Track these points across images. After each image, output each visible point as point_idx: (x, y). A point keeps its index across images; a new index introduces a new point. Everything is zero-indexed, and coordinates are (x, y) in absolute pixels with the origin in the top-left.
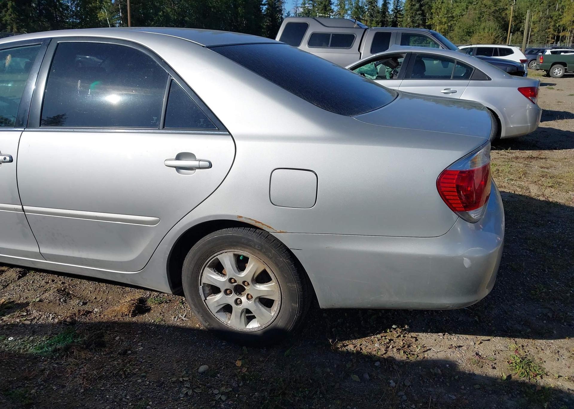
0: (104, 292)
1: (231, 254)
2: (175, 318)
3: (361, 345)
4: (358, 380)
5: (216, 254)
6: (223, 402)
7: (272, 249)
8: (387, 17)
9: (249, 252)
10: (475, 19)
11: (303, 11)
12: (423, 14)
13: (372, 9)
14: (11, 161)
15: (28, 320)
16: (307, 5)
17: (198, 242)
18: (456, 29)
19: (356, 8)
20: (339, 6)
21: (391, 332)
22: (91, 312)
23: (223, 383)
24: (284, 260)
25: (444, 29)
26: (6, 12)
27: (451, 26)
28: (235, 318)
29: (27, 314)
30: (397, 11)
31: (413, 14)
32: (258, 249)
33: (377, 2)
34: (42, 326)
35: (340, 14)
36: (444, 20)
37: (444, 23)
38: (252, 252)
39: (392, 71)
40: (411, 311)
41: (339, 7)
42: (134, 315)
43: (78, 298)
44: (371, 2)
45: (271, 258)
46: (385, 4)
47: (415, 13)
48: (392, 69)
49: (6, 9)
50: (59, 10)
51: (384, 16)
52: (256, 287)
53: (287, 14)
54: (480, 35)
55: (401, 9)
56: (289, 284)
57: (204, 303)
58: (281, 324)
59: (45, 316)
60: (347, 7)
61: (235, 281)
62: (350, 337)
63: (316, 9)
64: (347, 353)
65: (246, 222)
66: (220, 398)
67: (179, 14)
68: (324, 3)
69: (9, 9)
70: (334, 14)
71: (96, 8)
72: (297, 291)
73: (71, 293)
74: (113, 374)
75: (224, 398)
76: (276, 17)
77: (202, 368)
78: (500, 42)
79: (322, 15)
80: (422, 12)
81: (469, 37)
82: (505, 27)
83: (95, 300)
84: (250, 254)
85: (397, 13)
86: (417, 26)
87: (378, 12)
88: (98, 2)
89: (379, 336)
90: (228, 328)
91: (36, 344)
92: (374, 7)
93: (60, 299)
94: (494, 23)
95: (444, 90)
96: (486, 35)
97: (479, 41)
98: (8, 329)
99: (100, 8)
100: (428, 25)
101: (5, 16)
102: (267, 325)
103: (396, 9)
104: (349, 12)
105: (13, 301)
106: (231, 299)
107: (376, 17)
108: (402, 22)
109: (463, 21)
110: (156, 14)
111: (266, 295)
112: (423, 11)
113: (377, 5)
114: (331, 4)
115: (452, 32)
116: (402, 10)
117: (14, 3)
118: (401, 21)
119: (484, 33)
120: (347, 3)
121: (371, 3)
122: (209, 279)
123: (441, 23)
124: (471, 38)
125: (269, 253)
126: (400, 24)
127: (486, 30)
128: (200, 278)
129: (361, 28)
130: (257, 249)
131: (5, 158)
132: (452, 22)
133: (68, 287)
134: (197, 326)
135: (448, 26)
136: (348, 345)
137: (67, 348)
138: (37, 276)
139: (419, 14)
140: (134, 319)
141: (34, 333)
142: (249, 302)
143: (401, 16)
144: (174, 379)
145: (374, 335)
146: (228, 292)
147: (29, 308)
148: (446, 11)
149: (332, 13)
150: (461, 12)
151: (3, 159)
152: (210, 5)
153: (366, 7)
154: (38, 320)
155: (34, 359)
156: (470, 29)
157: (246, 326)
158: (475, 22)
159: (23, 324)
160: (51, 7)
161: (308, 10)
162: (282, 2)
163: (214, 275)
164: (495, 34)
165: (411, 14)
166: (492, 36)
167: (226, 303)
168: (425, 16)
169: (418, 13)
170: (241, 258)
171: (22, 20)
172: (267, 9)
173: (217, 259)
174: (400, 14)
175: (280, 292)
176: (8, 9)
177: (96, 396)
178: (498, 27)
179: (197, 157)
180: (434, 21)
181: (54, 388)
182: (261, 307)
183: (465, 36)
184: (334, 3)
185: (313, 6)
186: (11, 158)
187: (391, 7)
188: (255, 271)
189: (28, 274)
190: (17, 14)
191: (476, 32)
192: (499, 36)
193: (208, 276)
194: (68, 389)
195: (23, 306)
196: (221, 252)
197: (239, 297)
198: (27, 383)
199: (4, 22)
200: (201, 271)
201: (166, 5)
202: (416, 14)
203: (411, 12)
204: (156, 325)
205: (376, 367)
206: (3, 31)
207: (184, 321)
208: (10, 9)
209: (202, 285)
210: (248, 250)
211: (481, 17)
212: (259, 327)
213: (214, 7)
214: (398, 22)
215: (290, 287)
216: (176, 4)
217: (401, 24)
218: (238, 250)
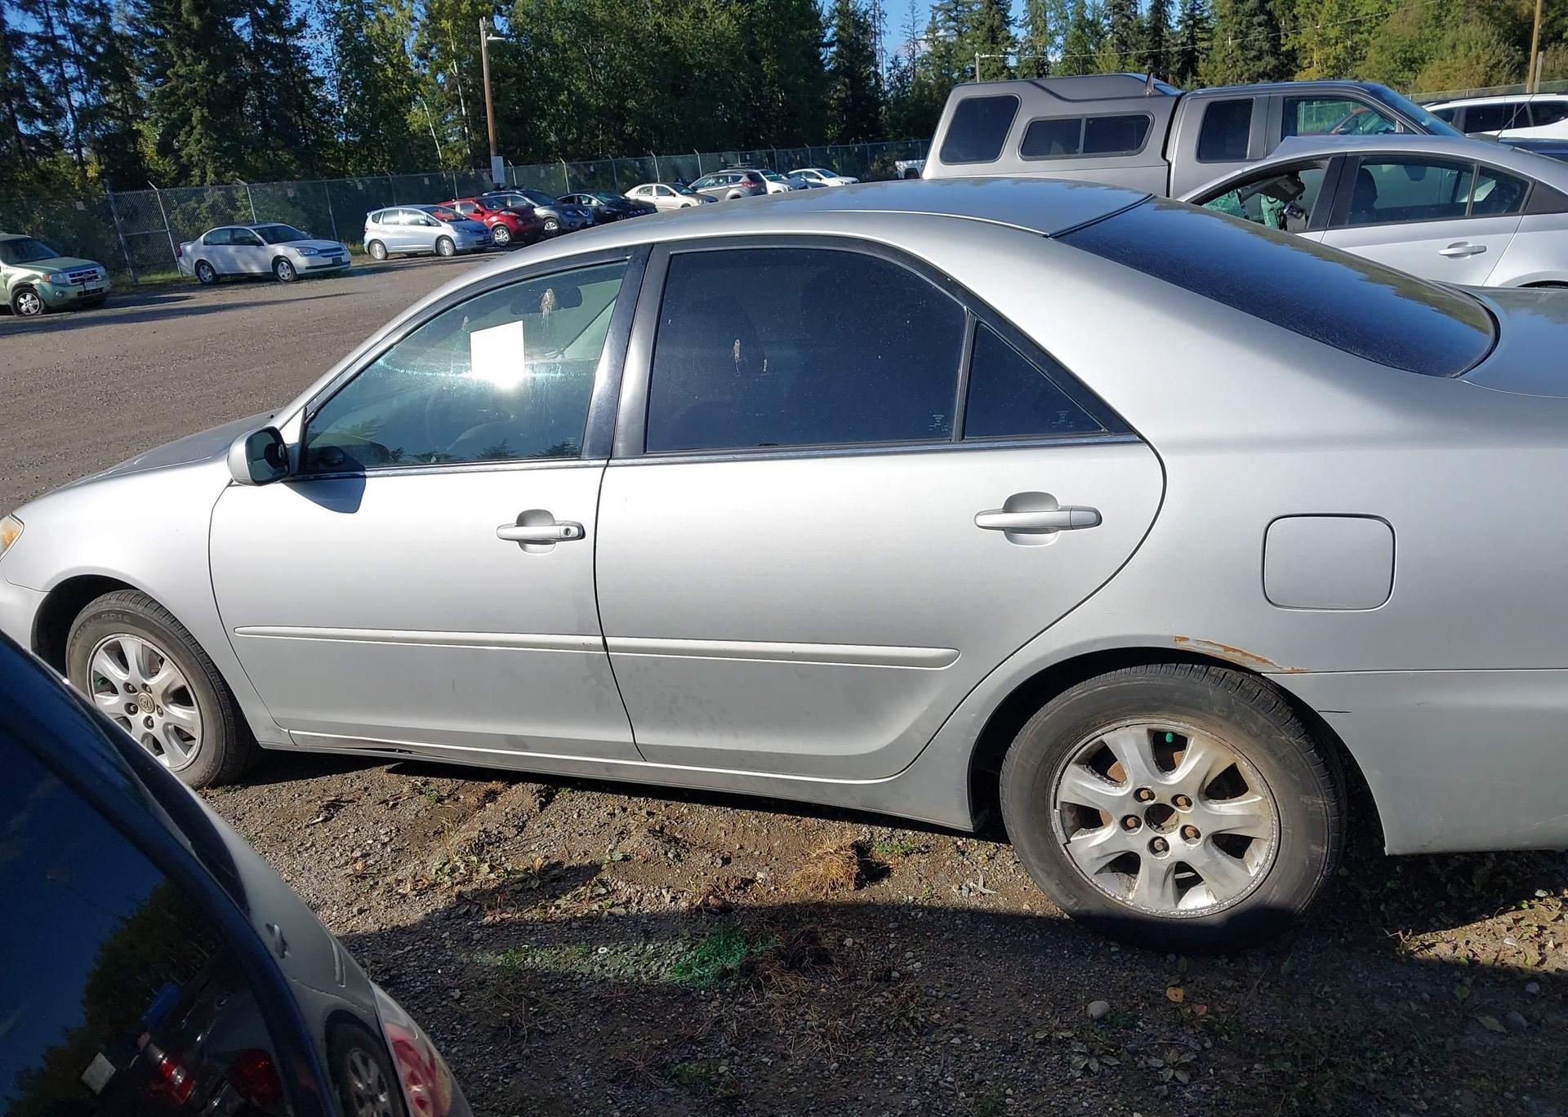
0: (758, 832)
1: (1142, 732)
2: (960, 888)
3: (1468, 943)
4: (1501, 1029)
5: (1099, 732)
6: (1185, 1086)
7: (1259, 713)
8: (1167, 41)
9: (1191, 724)
10: (1426, 22)
11: (930, 50)
12: (1272, 24)
13: (1124, 25)
14: (582, 535)
15: (618, 905)
16: (941, 33)
17: (1050, 703)
18: (1372, 53)
19: (1079, 26)
20: (1031, 26)
21: (1531, 907)
22: (752, 881)
23: (1161, 1041)
24: (1291, 739)
25: (1335, 58)
26: (189, 134)
27: (1354, 48)
28: (1149, 886)
29: (608, 892)
30: (1194, 21)
31: (1240, 24)
32: (1221, 714)
33: (1135, 4)
34: (653, 917)
35: (1034, 48)
36: (1332, 33)
37: (1334, 41)
38: (1200, 722)
39: (1284, 208)
40: (1562, 854)
41: (1030, 28)
42: (860, 886)
43: (701, 847)
44: (1120, 4)
45: (1256, 736)
46: (1159, 8)
47: (1248, 21)
48: (1286, 202)
49: (187, 128)
50: (310, 116)
51: (1157, 38)
52: (1209, 808)
53: (892, 62)
54: (1443, 64)
55: (1206, 14)
56: (1306, 799)
57: (1065, 852)
58: (1276, 896)
59: (653, 895)
60: (1051, 27)
61: (1152, 796)
62: (1429, 923)
63: (968, 41)
64: (1441, 966)
65: (1197, 650)
66: (1174, 1077)
67: (609, 94)
68: (988, 23)
69: (195, 128)
70: (1017, 49)
71: (401, 101)
72: (1324, 814)
73: (679, 836)
74: (888, 1026)
75: (1183, 1077)
76: (862, 73)
77: (1097, 1008)
78: (1503, 81)
79: (987, 56)
80: (1266, 17)
81: (1411, 75)
82: (1518, 34)
83: (742, 854)
84: (1195, 729)
85: (1193, 27)
86: (1255, 56)
87: (1142, 31)
88: (405, 86)
89: (1508, 918)
90: (1128, 909)
91: (668, 961)
92: (1129, 19)
93: (666, 853)
94: (1481, 28)
95: (1449, 247)
96: (1462, 63)
97: (1443, 81)
98: (583, 928)
99: (410, 99)
100: (1288, 51)
101: (186, 144)
102: (1238, 899)
103: (1192, 17)
104: (1059, 40)
105: (559, 863)
106: (1138, 840)
107: (1134, 45)
108: (1211, 49)
109: (1389, 30)
110: (552, 99)
111: (1238, 825)
112: (1270, 14)
113: (1136, 12)
114: (1008, 24)
115: (1358, 63)
116: (1208, 18)
117: (205, 111)
118: (1207, 49)
119: (1456, 58)
120: (1052, 14)
121: (1118, 8)
122: (1079, 791)
123: (1324, 42)
124: (1419, 76)
125: (1252, 725)
126: (1204, 56)
127: (1461, 49)
128: (1053, 791)
129: (1165, 94)
130: (1220, 716)
131: (567, 531)
132: (1356, 38)
133: (667, 823)
134: (1026, 907)
135: (1345, 47)
136: (1433, 945)
137: (748, 969)
138: (582, 799)
139: (1260, 25)
140: (863, 895)
141: (648, 936)
142: (1188, 845)
143: (1205, 36)
144: (1041, 1036)
145: (1491, 917)
146: (1130, 822)
147: (606, 876)
148: (1336, 7)
149: (1013, 45)
150: (1380, 7)
151: (562, 532)
152: (691, 62)
153: (1105, 22)
154: (639, 903)
155: (684, 995)
156: (1412, 52)
157: (1177, 904)
158: (1427, 31)
159: (610, 914)
160: (290, 110)
161: (945, 47)
162: (875, 33)
163: (1093, 782)
164: (1487, 58)
165: (1237, 26)
166: (1478, 64)
167: (1125, 849)
168: (1276, 29)
169: (1256, 20)
170: (1169, 738)
171: (225, 152)
172: (838, 54)
173: (1102, 742)
174: (1203, 30)
175: (1276, 818)
176: (193, 128)
177: (873, 1077)
178: (1496, 37)
179: (1061, 502)
180: (1303, 40)
181: (766, 1060)
182: (1220, 856)
183: (1400, 71)
184: (1015, 20)
185: (960, 33)
186: (581, 528)
187: (1175, 12)
188: (1207, 770)
189: (557, 797)
190: (215, 136)
191: (1430, 59)
192: (1500, 62)
193: (1075, 784)
194: (800, 1062)
195: (589, 872)
196: (1114, 725)
197: (1159, 835)
198: (701, 1051)
199: (184, 160)
200: (1059, 773)
201: (575, 75)
202: (1250, 25)
203: (1234, 20)
204: (923, 908)
205: (1533, 995)
206: (184, 182)
207: (987, 896)
208: (199, 126)
209: (1058, 807)
210: (1190, 719)
211: (1443, 14)
212: (1213, 906)
213: (700, 66)
214: (1198, 52)
215: (1307, 804)
216: (600, 69)
217: (1208, 56)
218: (1162, 721)
